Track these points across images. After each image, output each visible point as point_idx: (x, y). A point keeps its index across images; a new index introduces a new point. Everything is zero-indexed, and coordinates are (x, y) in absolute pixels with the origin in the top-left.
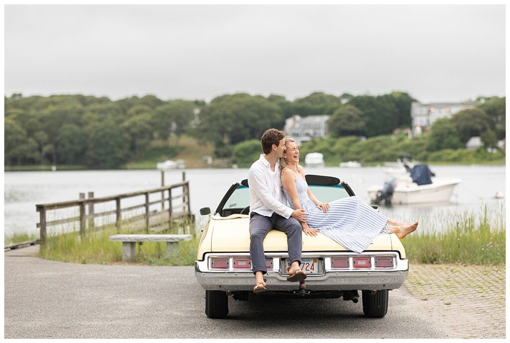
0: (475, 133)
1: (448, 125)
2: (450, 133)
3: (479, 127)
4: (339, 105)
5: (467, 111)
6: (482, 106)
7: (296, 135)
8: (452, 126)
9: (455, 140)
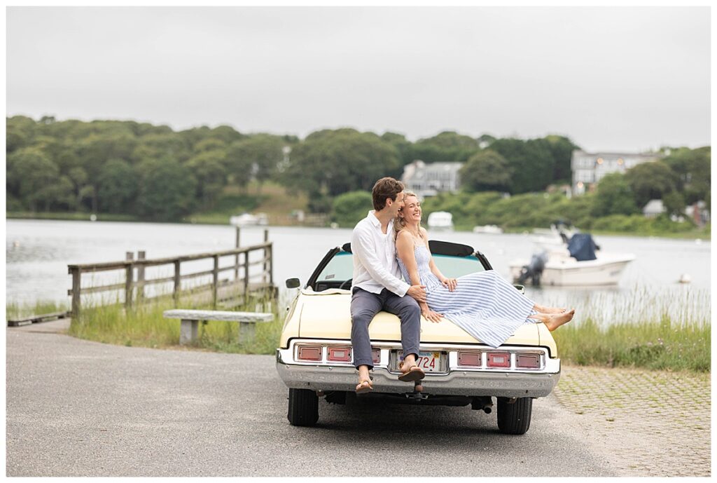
0: (655, 195)
1: (620, 183)
2: (623, 193)
3: (661, 187)
4: (477, 150)
5: (646, 165)
6: (666, 159)
7: (417, 187)
8: (626, 185)
9: (629, 203)
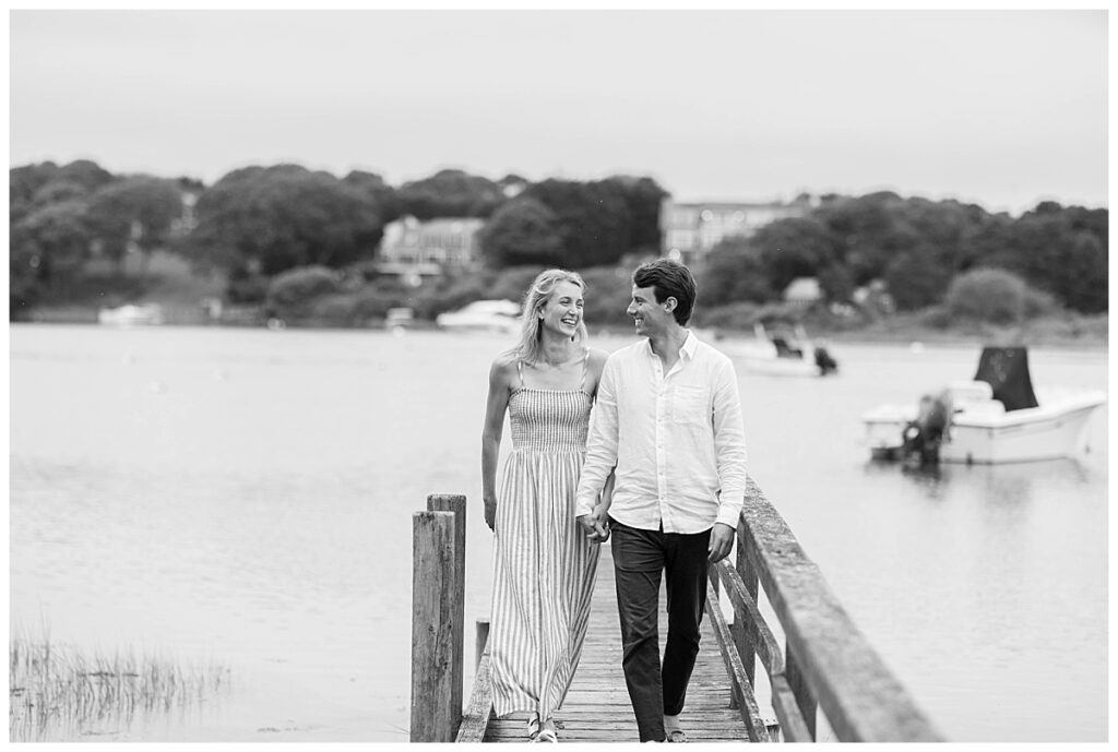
0: (803, 270)
1: (746, 252)
2: (749, 266)
3: (810, 257)
4: (504, 201)
5: (788, 222)
6: (817, 212)
7: (407, 260)
8: (754, 254)
9: (761, 284)
